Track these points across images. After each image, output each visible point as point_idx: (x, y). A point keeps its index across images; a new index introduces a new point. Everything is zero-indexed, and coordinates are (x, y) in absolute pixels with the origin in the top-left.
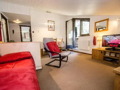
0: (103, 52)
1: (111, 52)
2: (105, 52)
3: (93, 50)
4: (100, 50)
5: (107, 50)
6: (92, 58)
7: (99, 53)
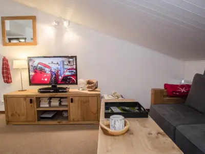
0: (34, 99)
1: (50, 98)
2: (38, 100)
3: (6, 97)
4: (26, 97)
5: (41, 92)
6: (8, 122)
7: (24, 104)
